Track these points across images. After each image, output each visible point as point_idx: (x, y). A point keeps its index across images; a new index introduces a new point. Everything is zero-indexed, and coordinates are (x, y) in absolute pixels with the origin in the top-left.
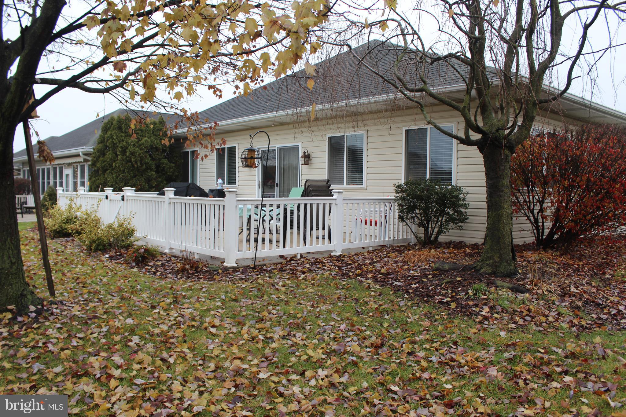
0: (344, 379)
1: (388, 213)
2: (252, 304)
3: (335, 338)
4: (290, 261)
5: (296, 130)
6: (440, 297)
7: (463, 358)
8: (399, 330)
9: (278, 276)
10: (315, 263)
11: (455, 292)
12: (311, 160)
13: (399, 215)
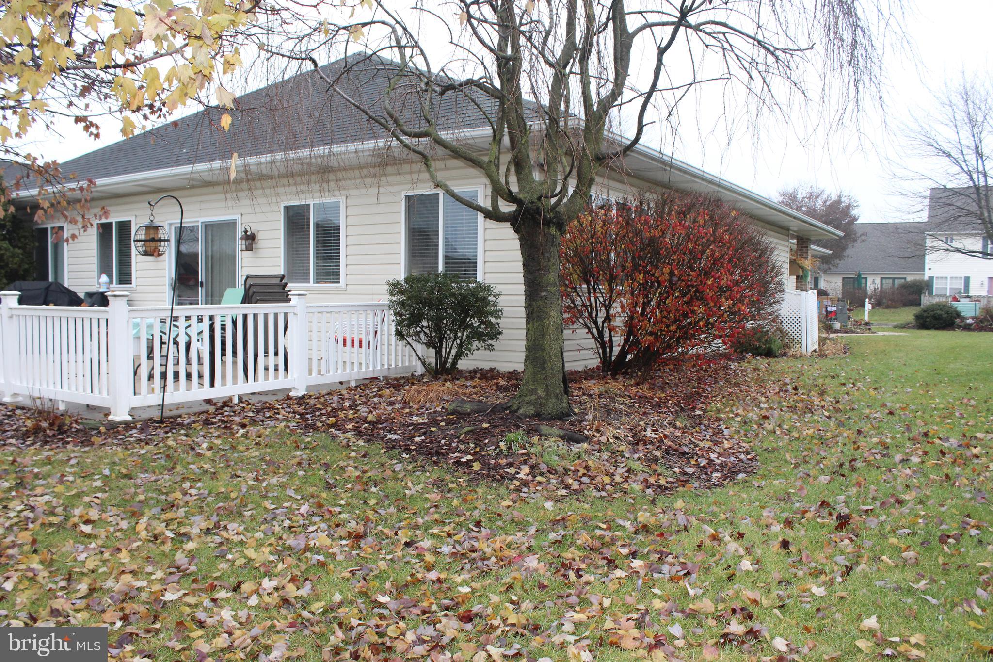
0: (305, 592)
1: (379, 327)
2: (156, 481)
3: (290, 527)
4: (222, 407)
5: (228, 195)
6: (457, 454)
7: (488, 546)
8: (392, 509)
9: (201, 433)
10: (263, 409)
11: (480, 445)
12: (256, 243)
13: (397, 330)
